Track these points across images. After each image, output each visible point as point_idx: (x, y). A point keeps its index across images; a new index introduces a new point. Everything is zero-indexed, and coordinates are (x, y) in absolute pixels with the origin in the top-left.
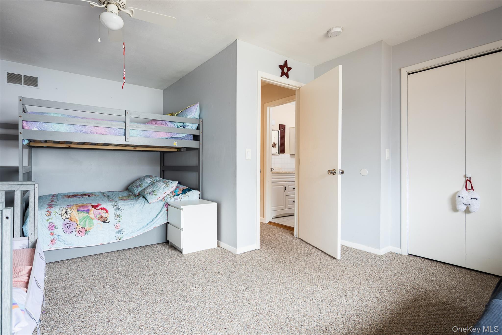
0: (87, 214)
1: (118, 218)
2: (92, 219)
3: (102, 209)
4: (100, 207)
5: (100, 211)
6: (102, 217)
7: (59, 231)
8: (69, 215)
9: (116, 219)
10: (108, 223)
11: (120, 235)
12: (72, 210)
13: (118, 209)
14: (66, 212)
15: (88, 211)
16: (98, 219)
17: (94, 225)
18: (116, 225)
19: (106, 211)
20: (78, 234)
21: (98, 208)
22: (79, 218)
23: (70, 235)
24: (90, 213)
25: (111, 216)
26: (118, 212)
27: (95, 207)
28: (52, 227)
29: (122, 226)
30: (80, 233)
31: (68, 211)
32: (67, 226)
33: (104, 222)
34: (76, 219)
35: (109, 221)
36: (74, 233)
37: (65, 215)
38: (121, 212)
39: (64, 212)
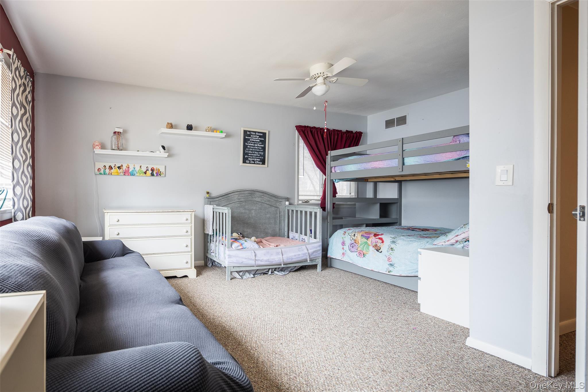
0: (366, 240)
1: (390, 251)
2: (369, 245)
3: (379, 238)
4: (380, 236)
5: (378, 240)
6: (376, 245)
7: (346, 247)
8: (355, 238)
9: (388, 251)
10: (380, 252)
11: (391, 269)
12: (358, 234)
13: (394, 242)
14: (354, 235)
15: (368, 238)
16: (373, 247)
17: (369, 251)
18: (388, 257)
19: (382, 241)
20: (358, 255)
21: (377, 237)
22: (361, 242)
23: (353, 253)
24: (369, 240)
25: (384, 247)
26: (393, 246)
27: (375, 235)
28: (343, 244)
29: (394, 260)
30: (360, 254)
31: (356, 234)
32: (352, 246)
33: (378, 251)
34: (358, 242)
35: (382, 251)
36: (356, 253)
37: (353, 237)
38: (395, 246)
39: (353, 234)
